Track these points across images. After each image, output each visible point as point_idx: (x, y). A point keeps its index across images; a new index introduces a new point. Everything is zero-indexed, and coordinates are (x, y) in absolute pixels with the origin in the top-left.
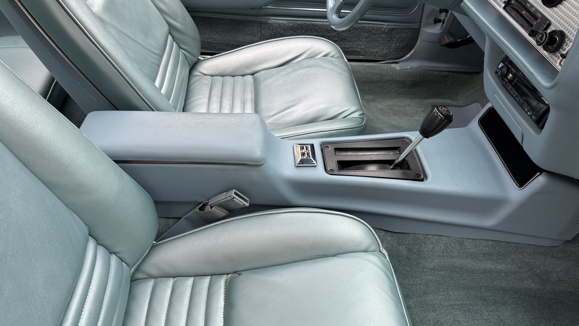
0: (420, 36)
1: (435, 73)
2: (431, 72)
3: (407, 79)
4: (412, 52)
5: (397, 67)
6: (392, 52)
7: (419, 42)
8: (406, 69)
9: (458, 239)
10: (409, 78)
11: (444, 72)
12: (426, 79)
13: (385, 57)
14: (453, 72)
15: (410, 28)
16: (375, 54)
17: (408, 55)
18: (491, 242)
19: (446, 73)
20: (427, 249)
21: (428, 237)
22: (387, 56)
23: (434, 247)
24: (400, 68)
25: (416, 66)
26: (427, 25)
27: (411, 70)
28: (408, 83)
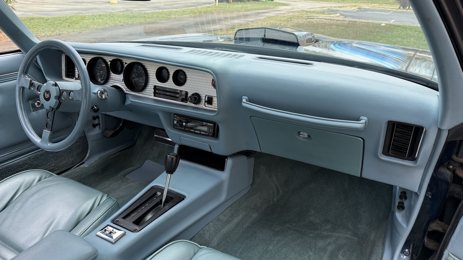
0: (88, 140)
1: (112, 157)
2: (109, 157)
3: (97, 169)
4: (89, 152)
5: (85, 165)
6: (76, 158)
7: (90, 143)
8: (92, 164)
9: (216, 218)
10: (98, 168)
11: (116, 154)
12: (109, 163)
13: (73, 163)
14: (121, 151)
16: (65, 165)
17: (88, 155)
18: (229, 208)
19: (118, 153)
20: (208, 236)
21: (204, 229)
22: (74, 163)
23: (210, 233)
24: (88, 165)
25: (97, 159)
26: (89, 131)
27: (96, 162)
28: (100, 171)
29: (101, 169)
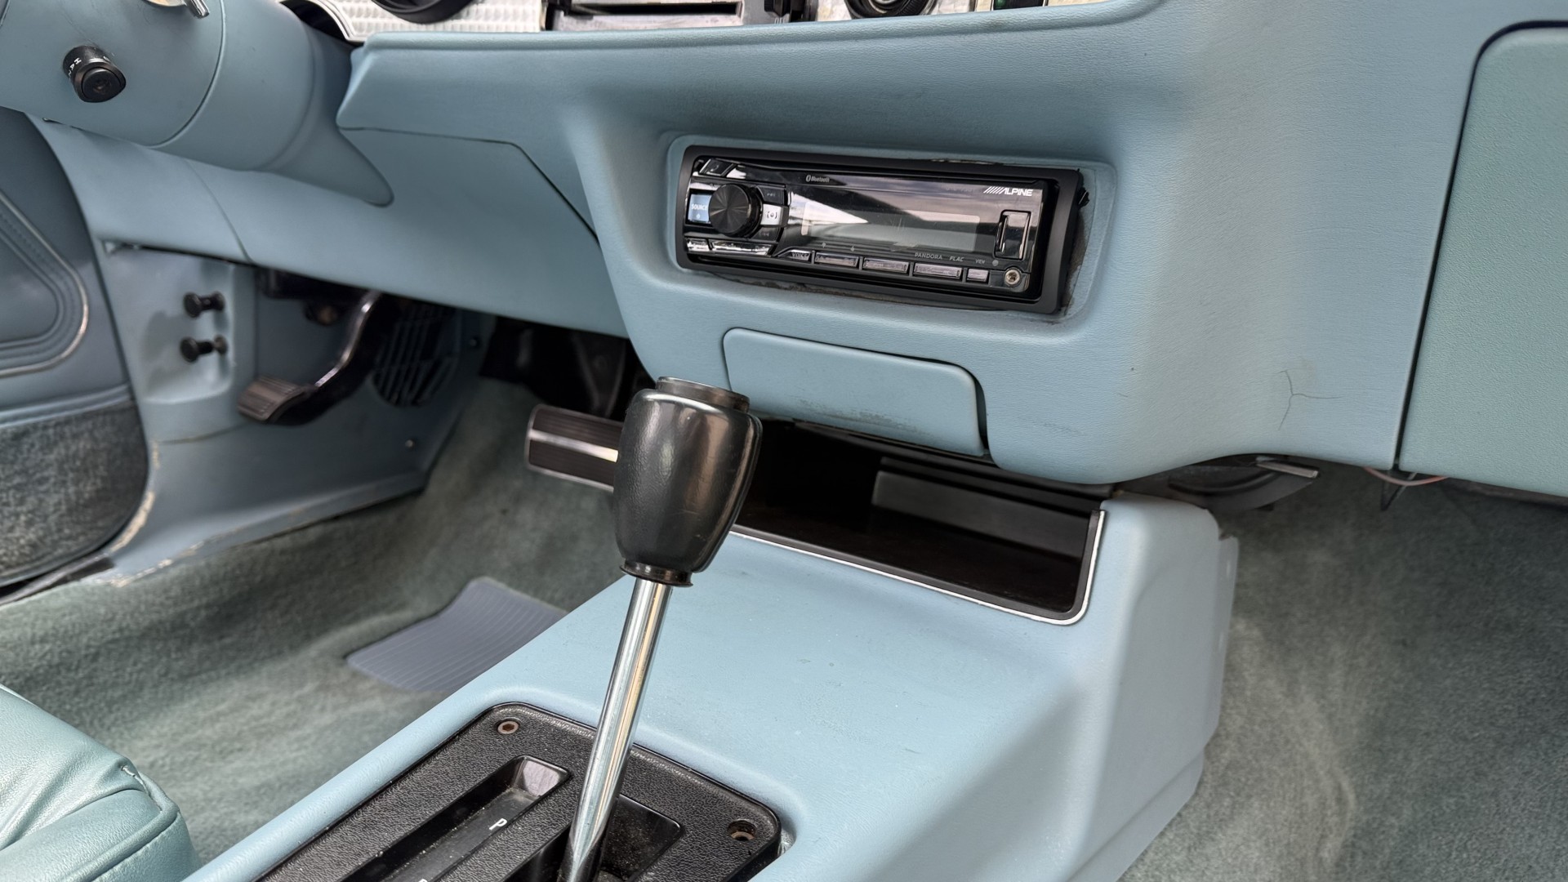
0: (147, 432)
1: (279, 543)
2: (263, 545)
3: (184, 607)
4: (148, 504)
8: (159, 571)
10: (192, 600)
11: (313, 529)
12: (258, 578)
15: (96, 413)
17: (139, 520)
24: (133, 578)
25: (194, 547)
27: (183, 566)
28: (199, 619)
29: (208, 606)
